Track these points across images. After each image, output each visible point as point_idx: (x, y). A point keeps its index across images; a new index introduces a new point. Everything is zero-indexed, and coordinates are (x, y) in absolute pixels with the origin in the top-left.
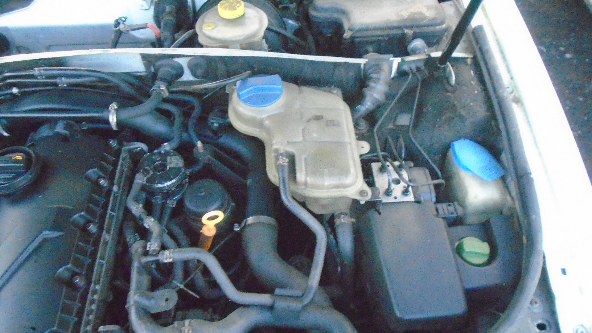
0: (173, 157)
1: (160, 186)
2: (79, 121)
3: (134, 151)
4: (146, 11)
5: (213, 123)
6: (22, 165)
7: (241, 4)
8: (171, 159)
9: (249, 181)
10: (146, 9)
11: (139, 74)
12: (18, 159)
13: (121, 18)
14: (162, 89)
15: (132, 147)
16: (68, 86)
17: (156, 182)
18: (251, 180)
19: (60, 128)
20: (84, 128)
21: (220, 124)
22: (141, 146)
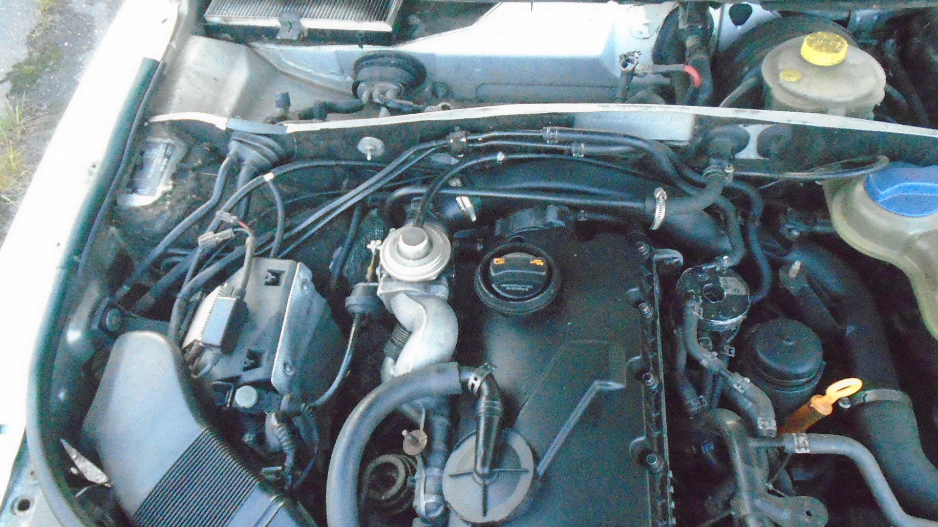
0: (729, 279)
1: (721, 323)
2: (575, 208)
3: (668, 263)
4: (646, 40)
5: (790, 230)
6: (544, 274)
7: (842, 43)
8: (725, 281)
9: (850, 330)
10: (644, 38)
11: (677, 144)
12: (538, 264)
13: (633, 53)
14: (727, 171)
15: (665, 256)
16: (586, 156)
17: (712, 316)
18: (852, 328)
19: (552, 216)
20: (583, 219)
21: (801, 233)
22: (676, 256)
